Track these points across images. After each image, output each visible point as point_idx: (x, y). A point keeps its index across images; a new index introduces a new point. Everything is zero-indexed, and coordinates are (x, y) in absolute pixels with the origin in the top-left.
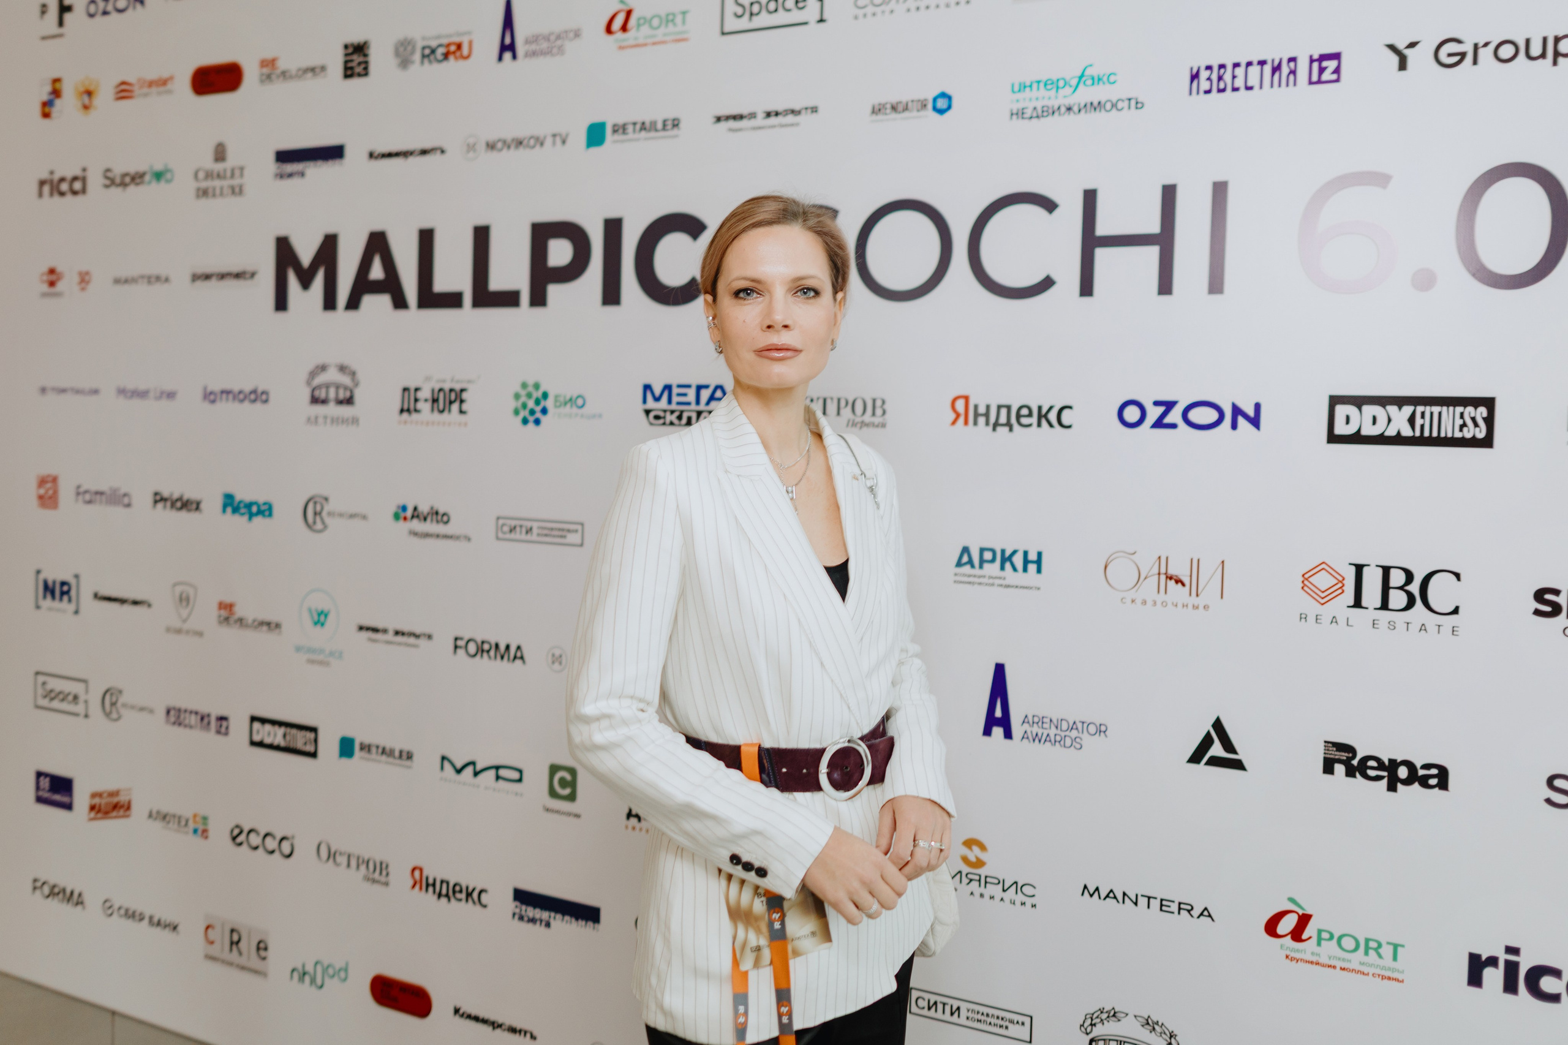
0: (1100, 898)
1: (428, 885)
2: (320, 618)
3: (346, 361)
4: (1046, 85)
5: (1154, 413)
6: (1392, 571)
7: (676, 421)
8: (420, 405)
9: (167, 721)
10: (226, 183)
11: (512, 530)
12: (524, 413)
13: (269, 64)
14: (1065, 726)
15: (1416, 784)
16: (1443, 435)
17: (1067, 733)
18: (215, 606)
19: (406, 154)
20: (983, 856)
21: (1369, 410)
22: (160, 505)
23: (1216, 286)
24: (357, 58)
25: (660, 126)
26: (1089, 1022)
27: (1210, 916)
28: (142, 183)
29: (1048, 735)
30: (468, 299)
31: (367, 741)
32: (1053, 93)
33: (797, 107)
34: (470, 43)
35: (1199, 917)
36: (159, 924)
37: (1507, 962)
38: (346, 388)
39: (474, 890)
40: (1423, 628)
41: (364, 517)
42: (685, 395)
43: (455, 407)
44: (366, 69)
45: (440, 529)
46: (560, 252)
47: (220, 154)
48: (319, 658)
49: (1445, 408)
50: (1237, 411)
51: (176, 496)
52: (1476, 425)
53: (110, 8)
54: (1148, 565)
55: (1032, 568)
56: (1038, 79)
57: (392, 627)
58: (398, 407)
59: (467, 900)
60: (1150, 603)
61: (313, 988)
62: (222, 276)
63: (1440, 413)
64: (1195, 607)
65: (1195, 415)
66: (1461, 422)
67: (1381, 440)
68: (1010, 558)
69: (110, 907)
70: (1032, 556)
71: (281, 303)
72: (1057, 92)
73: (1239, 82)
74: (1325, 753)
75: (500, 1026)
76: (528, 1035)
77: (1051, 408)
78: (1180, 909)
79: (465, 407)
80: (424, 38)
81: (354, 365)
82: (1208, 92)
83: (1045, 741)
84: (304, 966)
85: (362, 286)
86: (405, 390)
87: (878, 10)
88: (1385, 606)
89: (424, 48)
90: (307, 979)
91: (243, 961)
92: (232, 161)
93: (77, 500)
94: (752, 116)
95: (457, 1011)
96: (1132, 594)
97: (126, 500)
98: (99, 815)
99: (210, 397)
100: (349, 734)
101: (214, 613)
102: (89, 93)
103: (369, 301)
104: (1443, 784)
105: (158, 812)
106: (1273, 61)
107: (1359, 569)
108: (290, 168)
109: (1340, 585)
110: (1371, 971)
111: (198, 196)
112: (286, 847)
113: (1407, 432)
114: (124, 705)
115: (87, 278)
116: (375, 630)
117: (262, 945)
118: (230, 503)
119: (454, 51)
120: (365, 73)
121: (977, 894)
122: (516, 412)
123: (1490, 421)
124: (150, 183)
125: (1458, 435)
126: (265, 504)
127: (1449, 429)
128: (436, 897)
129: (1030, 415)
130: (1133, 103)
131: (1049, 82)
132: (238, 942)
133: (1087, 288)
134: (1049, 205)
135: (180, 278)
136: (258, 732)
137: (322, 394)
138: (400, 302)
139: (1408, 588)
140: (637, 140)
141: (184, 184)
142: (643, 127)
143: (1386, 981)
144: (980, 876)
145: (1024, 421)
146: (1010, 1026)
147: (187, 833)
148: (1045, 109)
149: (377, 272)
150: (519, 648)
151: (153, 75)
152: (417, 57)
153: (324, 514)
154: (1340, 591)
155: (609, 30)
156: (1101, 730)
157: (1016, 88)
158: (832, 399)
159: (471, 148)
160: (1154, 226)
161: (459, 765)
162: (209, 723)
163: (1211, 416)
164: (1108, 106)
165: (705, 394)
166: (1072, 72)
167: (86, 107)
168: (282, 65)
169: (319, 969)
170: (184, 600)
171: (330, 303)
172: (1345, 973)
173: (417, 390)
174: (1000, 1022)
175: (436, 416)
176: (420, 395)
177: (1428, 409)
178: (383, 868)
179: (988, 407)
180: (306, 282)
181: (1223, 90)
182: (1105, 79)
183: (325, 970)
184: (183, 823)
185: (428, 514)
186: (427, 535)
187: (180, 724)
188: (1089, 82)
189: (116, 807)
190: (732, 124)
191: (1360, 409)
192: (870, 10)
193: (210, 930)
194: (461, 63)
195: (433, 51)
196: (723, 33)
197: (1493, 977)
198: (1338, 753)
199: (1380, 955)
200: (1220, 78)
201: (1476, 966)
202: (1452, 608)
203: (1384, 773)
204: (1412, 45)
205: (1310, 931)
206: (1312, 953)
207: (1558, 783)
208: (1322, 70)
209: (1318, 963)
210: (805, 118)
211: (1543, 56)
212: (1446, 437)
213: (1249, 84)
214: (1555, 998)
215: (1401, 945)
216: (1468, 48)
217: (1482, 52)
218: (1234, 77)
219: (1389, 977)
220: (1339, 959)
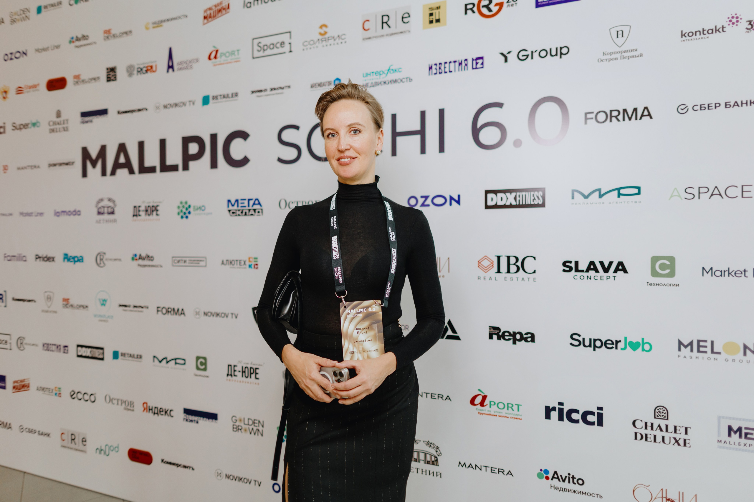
1: (150, 410)
2: (104, 302)
3: (111, 197)
4: (376, 73)
5: (421, 201)
6: (511, 258)
7: (240, 214)
8: (141, 213)
9: (43, 349)
10: (61, 126)
11: (178, 262)
12: (181, 214)
13: (77, 77)
15: (523, 341)
16: (527, 203)
18: (61, 300)
19: (132, 111)
21: (500, 195)
22: (38, 260)
23: (442, 149)
24: (112, 73)
25: (230, 96)
27: (450, 399)
28: (28, 128)
30: (158, 169)
31: (124, 352)
32: (378, 77)
33: (282, 86)
34: (156, 66)
35: (445, 400)
36: (42, 434)
37: (559, 408)
38: (111, 208)
39: (168, 410)
40: (523, 279)
41: (120, 260)
42: (243, 203)
43: (155, 213)
44: (115, 78)
45: (150, 263)
46: (193, 148)
47: (59, 114)
48: (103, 319)
49: (527, 193)
50: (451, 198)
51: (44, 256)
52: (539, 199)
53: (13, 57)
56: (373, 71)
57: (132, 304)
58: (132, 214)
59: (165, 415)
61: (105, 456)
62: (61, 164)
63: (525, 195)
65: (437, 201)
66: (533, 198)
67: (504, 206)
69: (22, 429)
71: (85, 175)
72: (380, 76)
73: (447, 70)
74: (489, 331)
75: (180, 465)
76: (191, 468)
78: (438, 397)
79: (158, 213)
80: (138, 64)
81: (114, 198)
82: (435, 74)
84: (101, 447)
85: (117, 166)
86: (135, 207)
87: (312, 47)
88: (509, 272)
89: (138, 68)
90: (102, 452)
91: (76, 447)
92: (63, 117)
93: (4, 260)
94: (266, 90)
95: (162, 461)
97: (24, 259)
98: (17, 390)
99: (57, 214)
100: (116, 349)
101: (61, 303)
102: (5, 92)
103: (119, 172)
104: (533, 340)
105: (41, 387)
106: (459, 61)
107: (499, 257)
108: (87, 119)
109: (492, 265)
110: (510, 416)
111: (50, 132)
112: (92, 398)
113: (514, 203)
114: (26, 344)
115: (6, 168)
116: (126, 306)
117: (84, 440)
118: (67, 258)
119: (150, 69)
120: (115, 79)
122: (179, 214)
123: (543, 197)
124: (30, 128)
125: (532, 203)
126: (80, 257)
127: (529, 201)
128: (153, 415)
130: (408, 79)
131: (377, 73)
132: (74, 439)
133: (394, 153)
135: (44, 166)
136: (80, 351)
137: (102, 210)
138: (132, 172)
139: (517, 264)
140: (222, 102)
141: (45, 127)
142: (224, 96)
143: (515, 420)
147: (52, 395)
148: (375, 83)
149: (122, 160)
150: (182, 310)
151: (31, 84)
152: (135, 72)
153: (104, 260)
154: (492, 267)
155: (209, 58)
156: (407, 328)
157: (365, 75)
158: (300, 202)
159: (158, 108)
161: (160, 359)
162: (60, 349)
163: (442, 200)
164: (399, 81)
165: (251, 203)
166: (385, 68)
167: (4, 98)
168: (82, 77)
169: (107, 447)
170: (49, 298)
171: (104, 173)
173: (139, 207)
175: (147, 217)
176: (140, 209)
177: (521, 194)
178: (131, 404)
180: (94, 165)
181: (441, 73)
182: (397, 70)
183: (110, 448)
184: (51, 391)
185: (146, 257)
186: (145, 266)
187: (48, 350)
188: (392, 72)
189: (23, 386)
190: (258, 94)
191: (496, 195)
192: (309, 46)
193: (63, 435)
194: (153, 74)
195: (142, 69)
196: (253, 58)
197: (554, 415)
198: (494, 331)
199: (513, 410)
200: (440, 68)
201: (548, 411)
202: (533, 271)
203: (511, 337)
204: (509, 53)
205: (487, 402)
206: (488, 411)
207: (575, 337)
208: (477, 63)
209: (490, 415)
210: (285, 91)
211: (556, 55)
212: (528, 204)
213: (451, 70)
214: (577, 421)
215: (521, 405)
216: (529, 53)
217: (534, 54)
218: (445, 67)
219: (517, 418)
220: (498, 412)
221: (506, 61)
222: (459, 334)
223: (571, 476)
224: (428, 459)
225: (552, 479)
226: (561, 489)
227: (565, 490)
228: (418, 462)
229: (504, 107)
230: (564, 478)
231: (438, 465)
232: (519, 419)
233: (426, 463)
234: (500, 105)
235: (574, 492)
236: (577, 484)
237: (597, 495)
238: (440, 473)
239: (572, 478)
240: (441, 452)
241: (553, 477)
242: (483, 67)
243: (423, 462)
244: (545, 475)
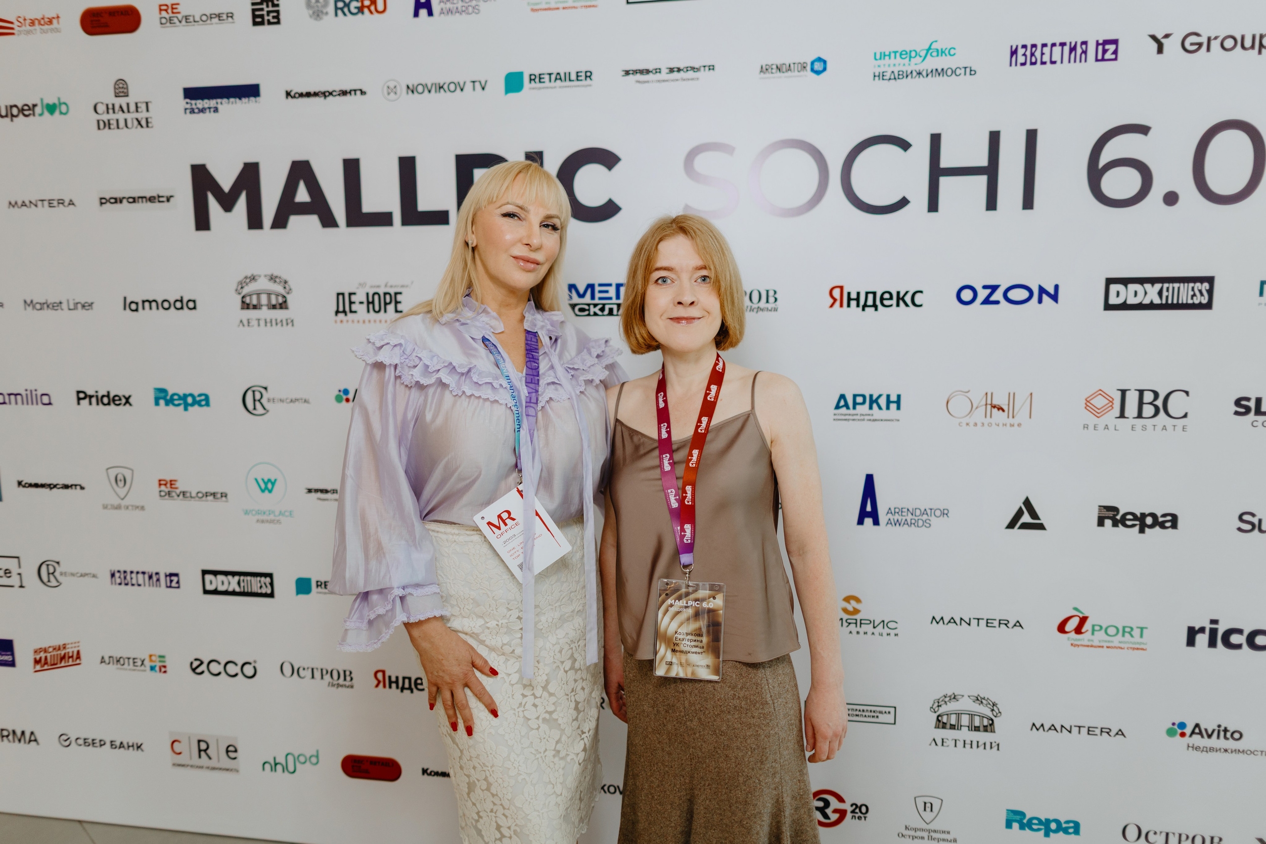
0: (944, 623)
1: (391, 683)
2: (268, 486)
3: (276, 272)
4: (901, 54)
5: (983, 294)
6: (1146, 393)
7: (599, 313)
8: (354, 307)
9: (113, 583)
10: (129, 116)
13: (169, 8)
14: (918, 512)
15: (1157, 528)
16: (1180, 302)
17: (920, 517)
18: (154, 484)
19: (325, 94)
20: (858, 606)
21: (1132, 287)
22: (85, 402)
23: (1028, 203)
24: (267, 8)
25: (573, 77)
26: (936, 704)
27: (1021, 626)
28: (34, 114)
29: (906, 520)
30: (397, 218)
31: (323, 579)
32: (906, 61)
33: (697, 66)
35: (1013, 627)
36: (121, 745)
37: (1211, 629)
38: (279, 295)
40: (1164, 428)
41: (306, 401)
42: (607, 292)
43: (391, 308)
44: (277, 17)
47: (121, 88)
48: (268, 518)
49: (1182, 285)
50: (1042, 291)
51: (101, 393)
52: (1202, 294)
54: (978, 398)
55: (893, 406)
56: (895, 50)
60: (979, 424)
61: (286, 775)
62: (134, 200)
63: (1179, 288)
64: (1012, 425)
65: (1012, 295)
66: (1192, 293)
67: (1139, 307)
68: (876, 401)
69: (67, 740)
70: (893, 398)
71: (202, 222)
72: (910, 60)
73: (1046, 58)
74: (1098, 513)
77: (907, 292)
78: (1000, 623)
79: (400, 307)
81: (285, 275)
82: (1023, 64)
83: (904, 524)
84: (274, 760)
85: (288, 208)
86: (340, 295)
89: (337, 1)
90: (279, 767)
91: (213, 763)
92: (135, 96)
94: (658, 71)
95: (425, 771)
96: (964, 421)
98: (48, 667)
99: (131, 306)
100: (304, 575)
101: (154, 489)
103: (296, 221)
104: (1174, 526)
105: (111, 657)
106: (1071, 43)
107: (1123, 392)
108: (200, 104)
109: (1111, 404)
110: (1126, 646)
111: (98, 128)
112: (249, 670)
113: (1157, 301)
116: (324, 492)
117: (231, 749)
118: (162, 396)
119: (367, 6)
120: (276, 21)
121: (854, 632)
123: (1210, 292)
124: (41, 114)
125: (1190, 301)
126: (200, 395)
127: (1184, 299)
128: (399, 690)
129: (891, 298)
130: (968, 70)
131: (904, 53)
132: (206, 750)
133: (933, 206)
134: (904, 145)
135: (88, 201)
136: (211, 583)
137: (252, 300)
138: (328, 221)
139: (1155, 403)
140: (550, 88)
141: (82, 116)
142: (558, 77)
143: (1135, 651)
144: (856, 620)
145: (886, 302)
146: (880, 715)
147: (145, 671)
148: (901, 73)
149: (302, 195)
151: (33, 14)
152: (330, 9)
153: (264, 401)
154: (1111, 408)
156: (944, 513)
157: (878, 57)
160: (984, 162)
162: (158, 580)
163: (1024, 294)
164: (949, 72)
166: (921, 46)
168: (183, 10)
169: (290, 758)
170: (120, 480)
171: (255, 221)
172: (1109, 649)
173: (351, 295)
174: (873, 714)
175: (372, 316)
176: (353, 298)
177: (1171, 285)
178: (347, 675)
179: (858, 294)
180: (227, 202)
181: (1035, 63)
182: (947, 52)
183: (296, 759)
184: (139, 663)
187: (127, 584)
188: (935, 54)
189: (64, 657)
190: (639, 77)
191: (1126, 287)
193: (176, 744)
194: (377, 17)
195: (347, 5)
196: (628, 3)
197: (1202, 639)
198: (1107, 513)
199: (1132, 636)
200: (1032, 54)
201: (1192, 635)
202: (1182, 414)
203: (1137, 523)
204: (1167, 36)
205: (1087, 626)
206: (1089, 640)
207: (1245, 517)
208: (1105, 51)
209: (1092, 646)
210: (703, 74)
211: (1253, 47)
212: (1182, 303)
213: (1053, 59)
214: (1239, 647)
215: (1146, 628)
216: (1204, 40)
217: (1213, 43)
218: (1042, 54)
219: (1138, 649)
220: (1106, 641)
221: (1160, 50)
222: (1043, 520)
223: (1222, 728)
224: (977, 723)
225: (1191, 736)
226: (1205, 749)
227: (1212, 749)
228: (958, 729)
229: (1151, 133)
230: (1210, 732)
231: (994, 732)
232: (1142, 649)
233: (972, 730)
234: (1143, 130)
235: (1226, 751)
236: (1231, 739)
237: (1262, 752)
238: (997, 743)
239: (1223, 731)
240: (1000, 711)
241: (1193, 733)
242: (1116, 59)
243: (967, 728)
244: (1179, 731)
